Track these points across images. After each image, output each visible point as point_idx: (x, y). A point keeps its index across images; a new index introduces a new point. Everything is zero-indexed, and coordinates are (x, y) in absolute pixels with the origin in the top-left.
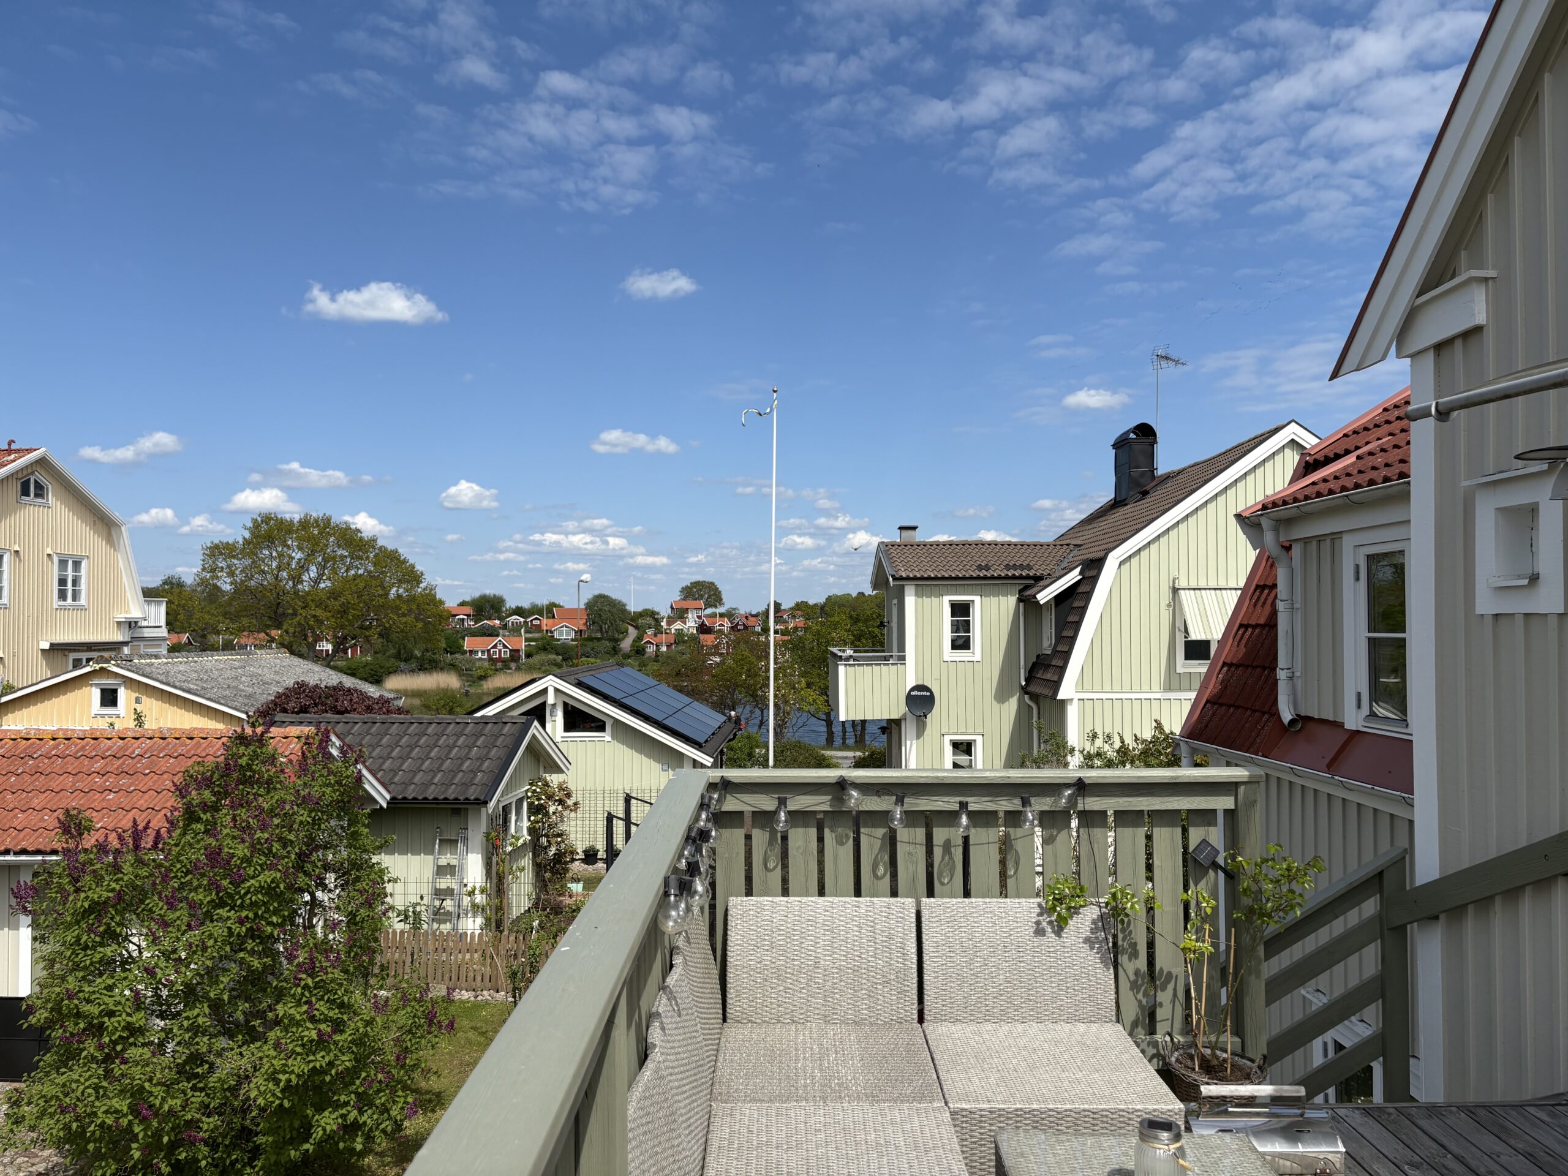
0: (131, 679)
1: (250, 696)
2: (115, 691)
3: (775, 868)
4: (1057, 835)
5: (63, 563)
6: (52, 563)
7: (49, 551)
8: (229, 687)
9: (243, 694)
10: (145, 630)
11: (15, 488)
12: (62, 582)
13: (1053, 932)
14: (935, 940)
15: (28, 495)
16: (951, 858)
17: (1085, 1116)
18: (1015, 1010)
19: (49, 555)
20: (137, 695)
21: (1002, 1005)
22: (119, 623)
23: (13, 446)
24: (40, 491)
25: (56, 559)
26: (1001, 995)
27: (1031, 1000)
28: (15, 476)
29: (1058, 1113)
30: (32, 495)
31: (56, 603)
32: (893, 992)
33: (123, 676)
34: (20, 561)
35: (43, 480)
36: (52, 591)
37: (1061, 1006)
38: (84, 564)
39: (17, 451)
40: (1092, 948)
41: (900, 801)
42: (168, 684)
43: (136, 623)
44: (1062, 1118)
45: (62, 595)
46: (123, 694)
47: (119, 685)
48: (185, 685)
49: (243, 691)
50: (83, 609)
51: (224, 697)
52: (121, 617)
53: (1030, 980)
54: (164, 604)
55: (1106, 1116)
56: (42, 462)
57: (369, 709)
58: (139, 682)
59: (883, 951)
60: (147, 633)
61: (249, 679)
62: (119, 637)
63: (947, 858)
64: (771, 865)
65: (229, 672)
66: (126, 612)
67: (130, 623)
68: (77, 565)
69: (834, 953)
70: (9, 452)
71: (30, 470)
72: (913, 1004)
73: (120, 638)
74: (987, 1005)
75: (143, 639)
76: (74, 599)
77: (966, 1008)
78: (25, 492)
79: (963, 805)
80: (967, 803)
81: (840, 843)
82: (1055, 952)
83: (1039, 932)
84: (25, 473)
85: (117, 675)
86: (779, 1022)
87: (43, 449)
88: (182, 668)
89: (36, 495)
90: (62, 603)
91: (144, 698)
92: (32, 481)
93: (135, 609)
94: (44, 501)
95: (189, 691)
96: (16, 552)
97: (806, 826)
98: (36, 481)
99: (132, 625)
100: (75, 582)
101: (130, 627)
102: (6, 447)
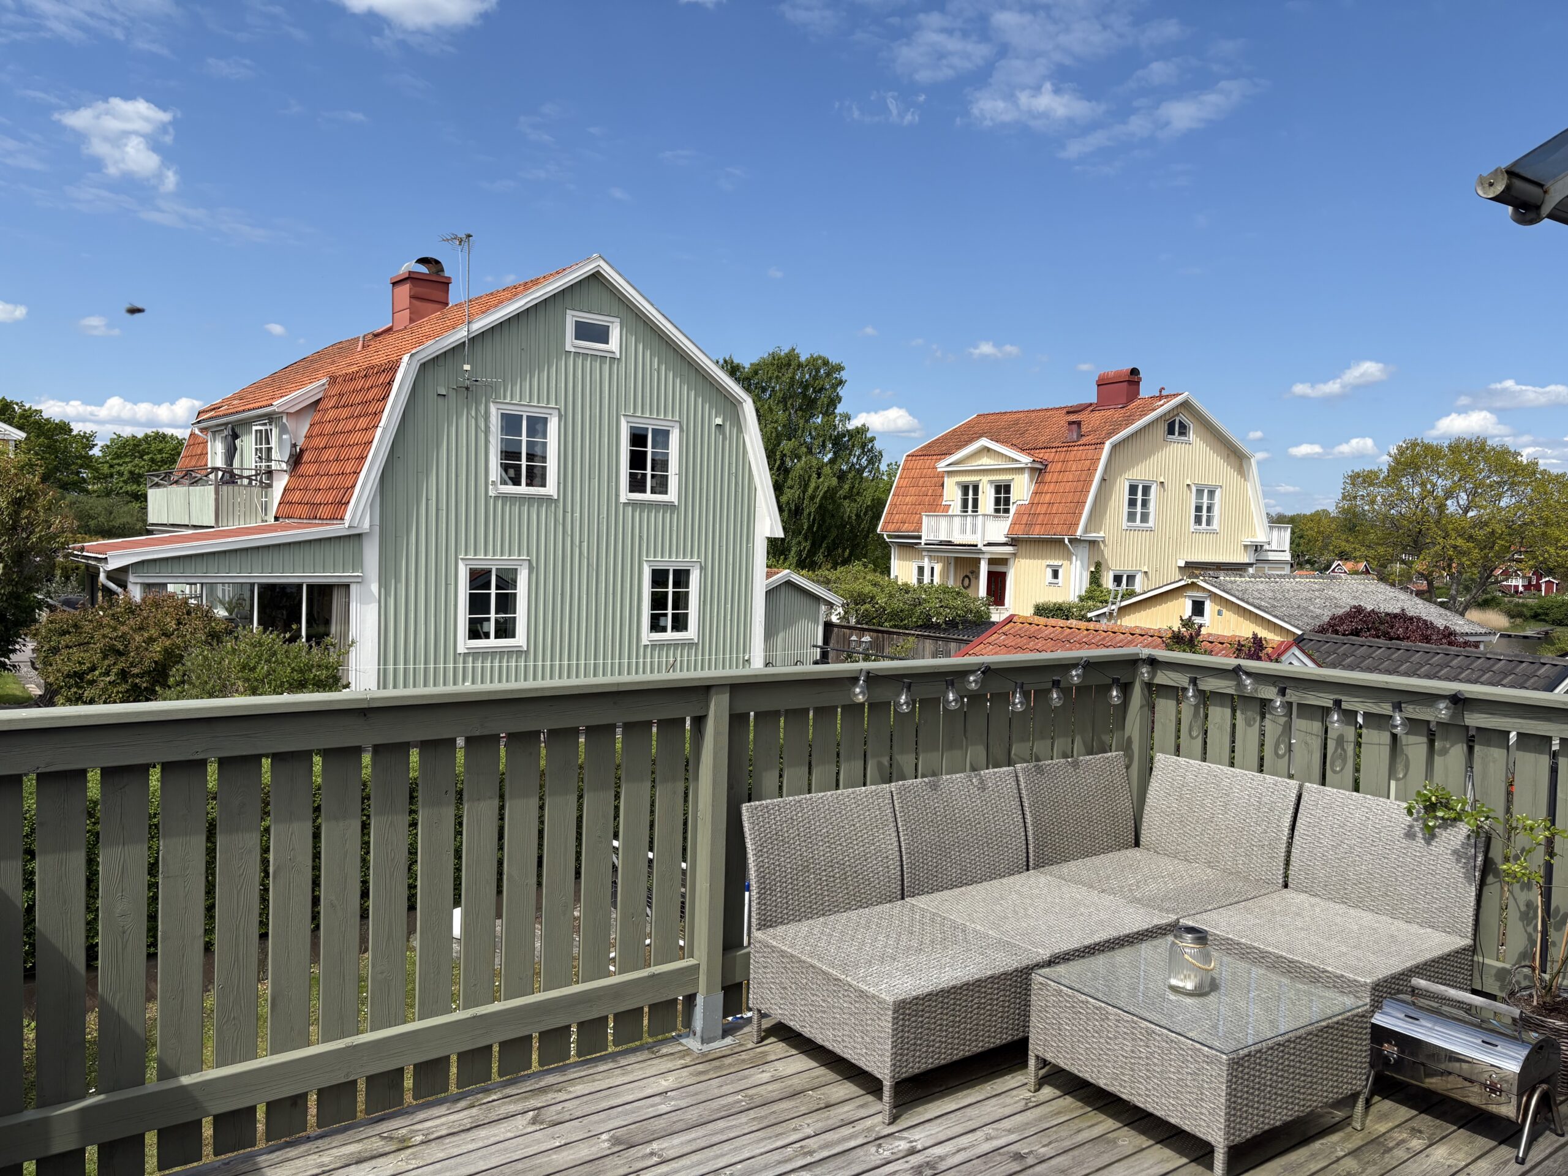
0: (1215, 594)
1: (1317, 617)
2: (1202, 603)
3: (1197, 736)
4: (1450, 748)
5: (1200, 492)
6: (1191, 492)
7: (1189, 483)
8: (1299, 607)
9: (1310, 614)
10: (1269, 553)
11: (1163, 428)
12: (1199, 509)
13: (1424, 839)
14: (1308, 820)
15: (1173, 434)
16: (1343, 749)
17: (1282, 962)
18: (1372, 900)
19: (1188, 485)
20: (1219, 608)
21: (1360, 893)
22: (1246, 546)
23: (1164, 393)
24: (1183, 430)
25: (1194, 489)
26: (1360, 883)
27: (1388, 896)
28: (1163, 418)
29: (1261, 952)
30: (1177, 433)
31: (1193, 526)
32: (1265, 856)
33: (1210, 591)
34: (1164, 491)
35: (1186, 420)
36: (1189, 517)
37: (1417, 908)
38: (1218, 493)
39: (1167, 396)
40: (1458, 861)
41: (1282, 692)
42: (1242, 600)
43: (1261, 546)
44: (1263, 957)
45: (1198, 520)
46: (1208, 606)
47: (1206, 598)
48: (1257, 602)
49: (1312, 612)
50: (1215, 532)
51: (1290, 616)
52: (1248, 540)
53: (1391, 877)
54: (1289, 530)
55: (1300, 968)
56: (1186, 405)
57: (1427, 639)
58: (1221, 597)
59: (1263, 820)
60: (1272, 556)
61: (1323, 601)
62: (1244, 558)
63: (1339, 751)
64: (1194, 734)
65: (1305, 593)
66: (1253, 536)
67: (1256, 546)
68: (1211, 493)
69: (1226, 813)
70: (1160, 397)
71: (1175, 413)
72: (1279, 870)
73: (1247, 561)
74: (1346, 889)
75: (1267, 561)
76: (1208, 524)
77: (1326, 886)
78: (1171, 431)
79: (1338, 703)
80: (1340, 701)
81: (1249, 724)
82: (1421, 857)
83: (1410, 835)
84: (1171, 415)
85: (1204, 589)
86: (1176, 857)
87: (1186, 393)
88: (1261, 587)
89: (1181, 434)
90: (1198, 527)
91: (1224, 611)
92: (1177, 422)
93: (1260, 534)
94: (1186, 438)
95: (1258, 608)
96: (1162, 483)
97: (1222, 706)
98: (1180, 422)
99: (1257, 548)
100: (1209, 509)
101: (1256, 550)
102: (1158, 394)
